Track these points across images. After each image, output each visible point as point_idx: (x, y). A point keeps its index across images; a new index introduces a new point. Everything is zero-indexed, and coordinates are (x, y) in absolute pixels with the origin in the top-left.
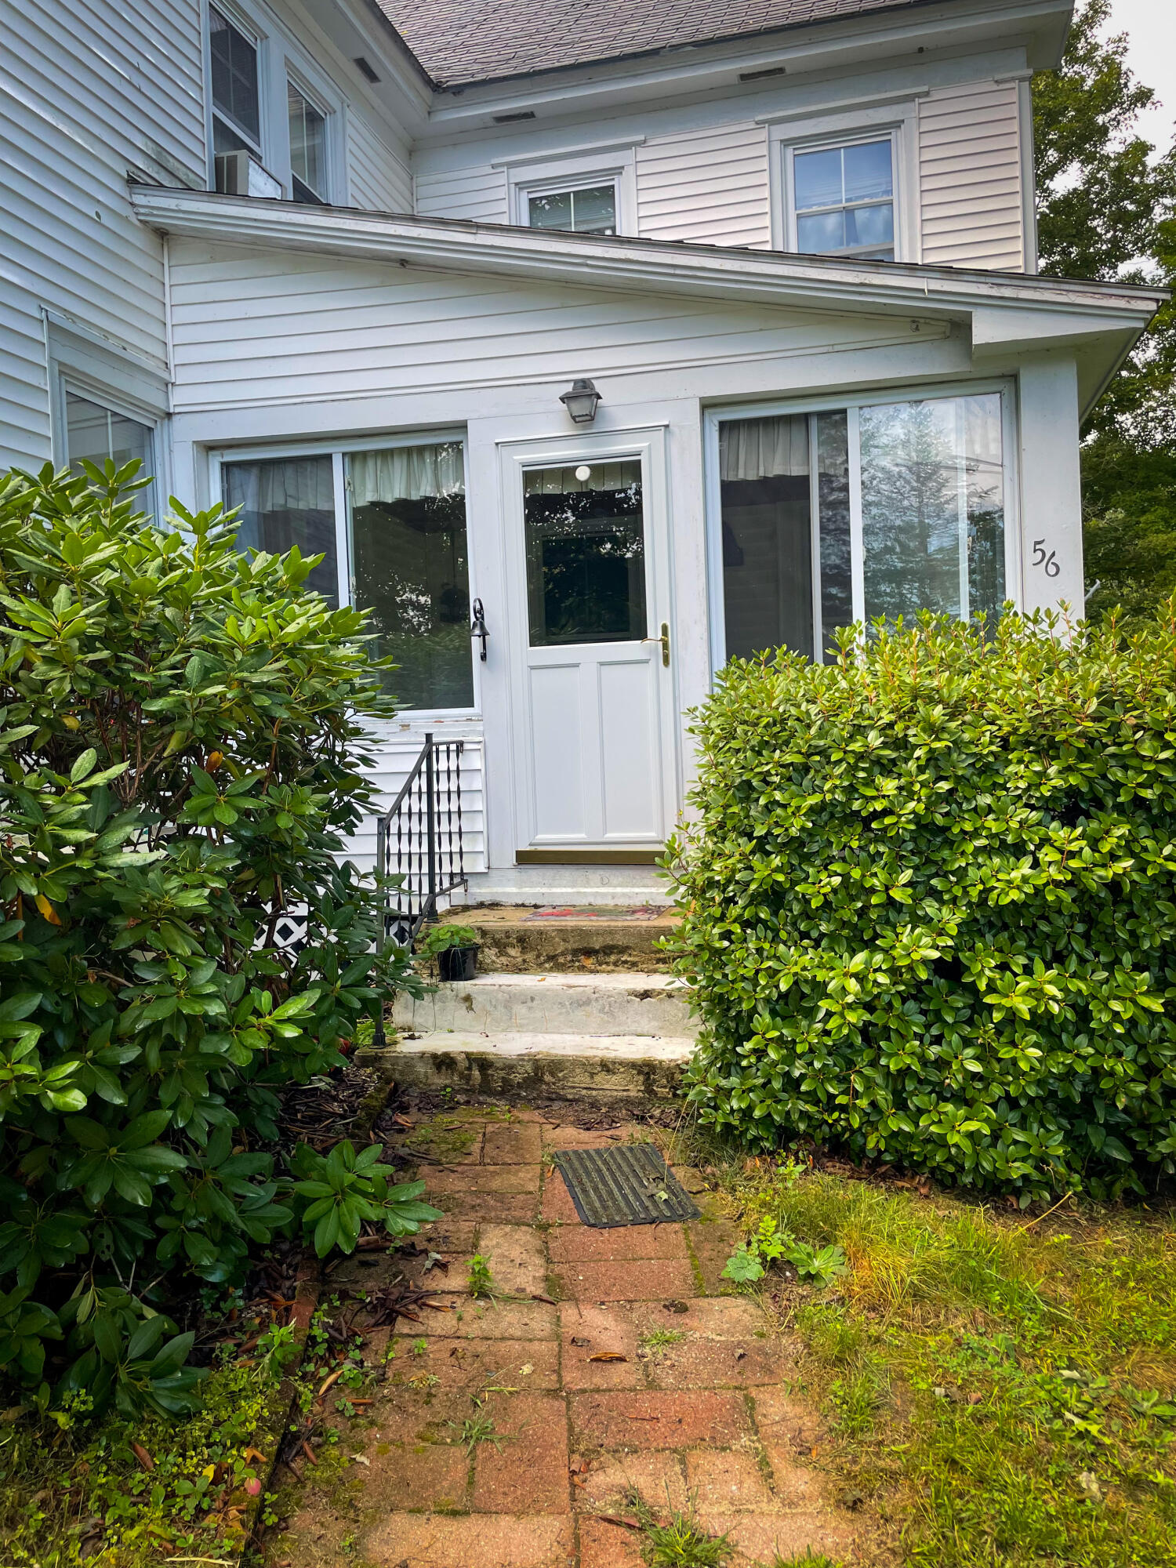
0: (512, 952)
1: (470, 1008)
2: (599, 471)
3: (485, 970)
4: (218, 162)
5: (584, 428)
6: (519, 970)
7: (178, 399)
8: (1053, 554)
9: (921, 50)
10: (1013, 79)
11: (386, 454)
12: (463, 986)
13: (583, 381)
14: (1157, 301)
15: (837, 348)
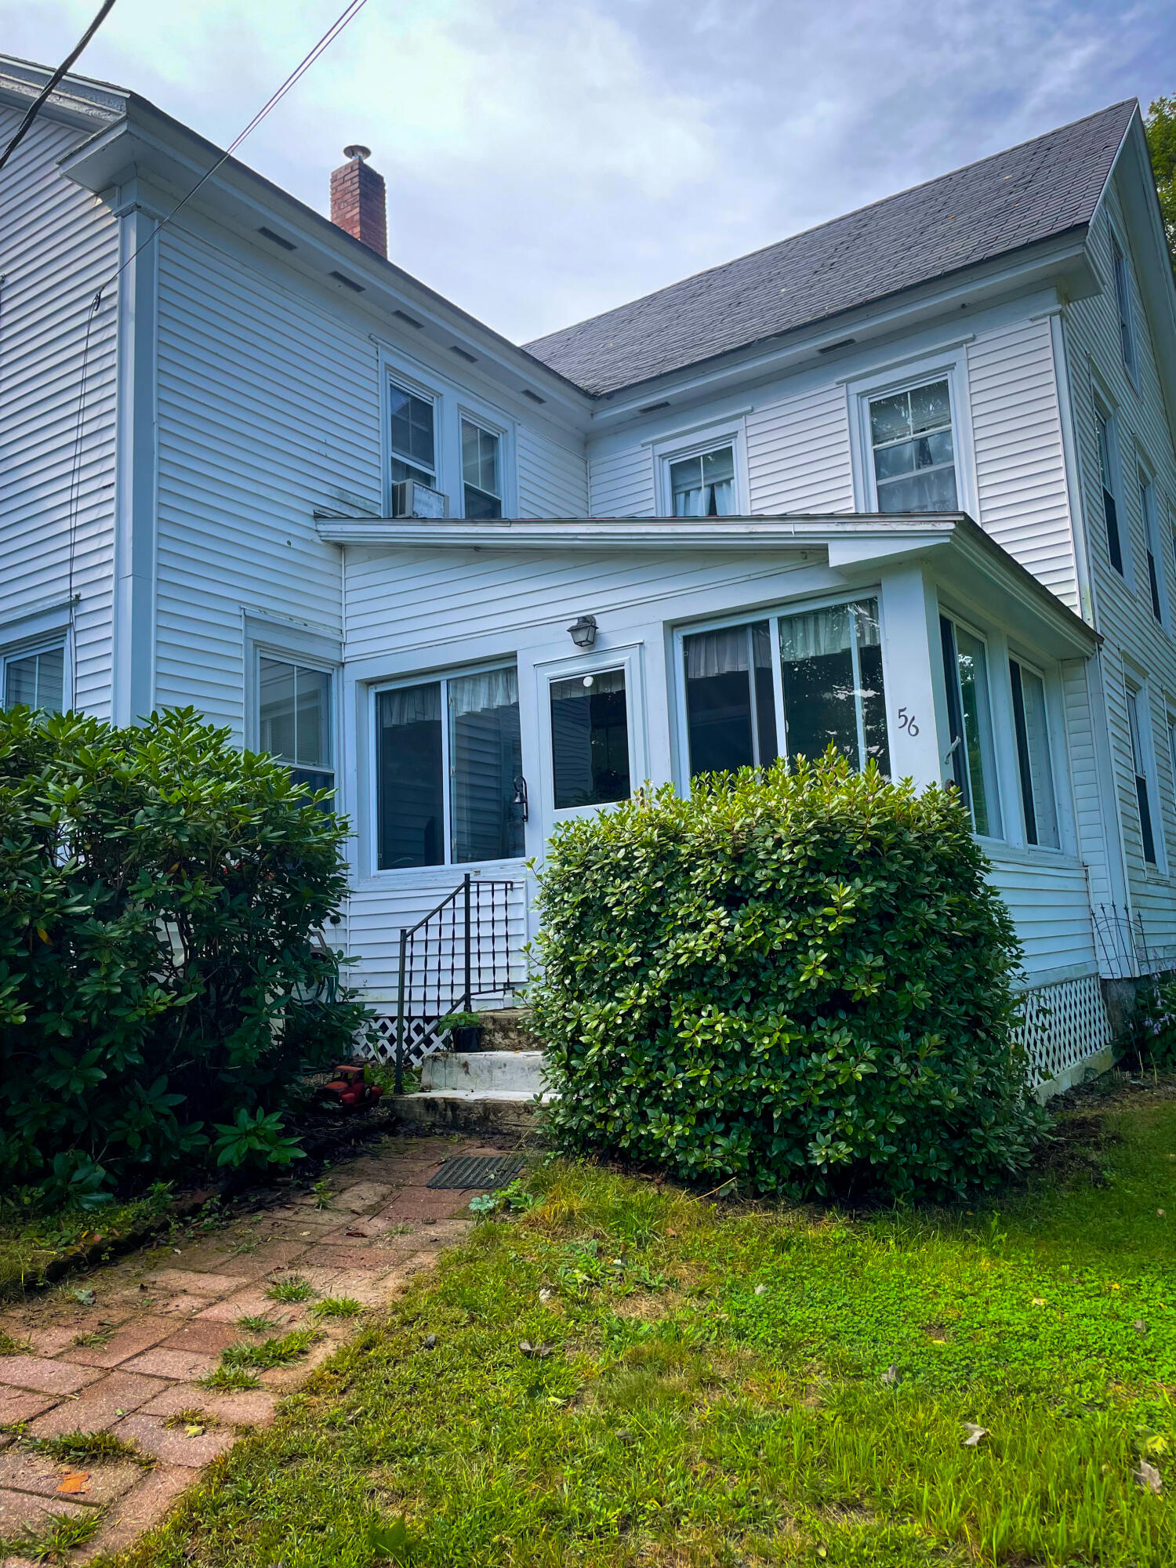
0: (512, 1035)
1: (467, 1072)
2: (600, 679)
3: (493, 1047)
4: (394, 488)
5: (590, 649)
6: (515, 1048)
7: (348, 652)
8: (913, 719)
9: (963, 306)
10: (1045, 316)
11: (475, 678)
12: (465, 1056)
13: (584, 618)
14: (955, 522)
15: (753, 577)
